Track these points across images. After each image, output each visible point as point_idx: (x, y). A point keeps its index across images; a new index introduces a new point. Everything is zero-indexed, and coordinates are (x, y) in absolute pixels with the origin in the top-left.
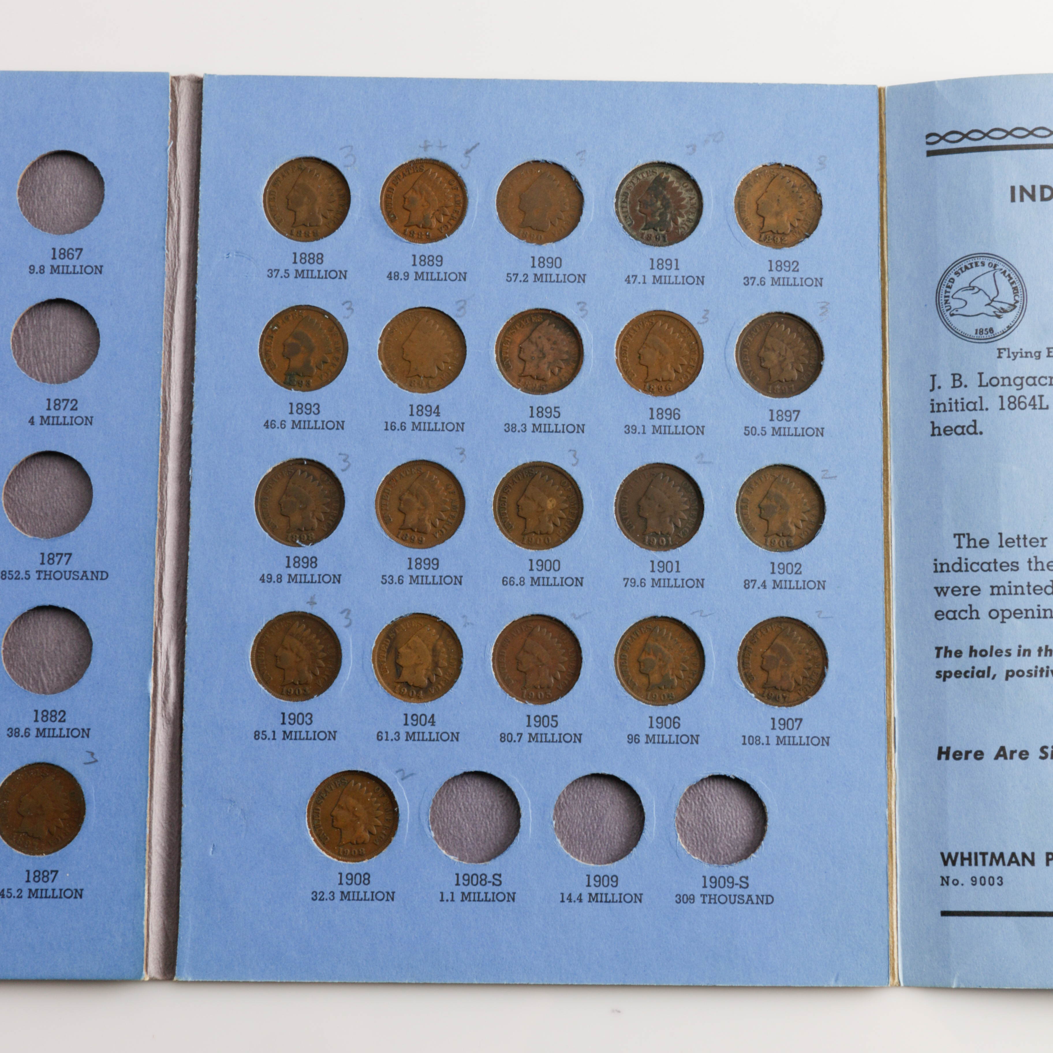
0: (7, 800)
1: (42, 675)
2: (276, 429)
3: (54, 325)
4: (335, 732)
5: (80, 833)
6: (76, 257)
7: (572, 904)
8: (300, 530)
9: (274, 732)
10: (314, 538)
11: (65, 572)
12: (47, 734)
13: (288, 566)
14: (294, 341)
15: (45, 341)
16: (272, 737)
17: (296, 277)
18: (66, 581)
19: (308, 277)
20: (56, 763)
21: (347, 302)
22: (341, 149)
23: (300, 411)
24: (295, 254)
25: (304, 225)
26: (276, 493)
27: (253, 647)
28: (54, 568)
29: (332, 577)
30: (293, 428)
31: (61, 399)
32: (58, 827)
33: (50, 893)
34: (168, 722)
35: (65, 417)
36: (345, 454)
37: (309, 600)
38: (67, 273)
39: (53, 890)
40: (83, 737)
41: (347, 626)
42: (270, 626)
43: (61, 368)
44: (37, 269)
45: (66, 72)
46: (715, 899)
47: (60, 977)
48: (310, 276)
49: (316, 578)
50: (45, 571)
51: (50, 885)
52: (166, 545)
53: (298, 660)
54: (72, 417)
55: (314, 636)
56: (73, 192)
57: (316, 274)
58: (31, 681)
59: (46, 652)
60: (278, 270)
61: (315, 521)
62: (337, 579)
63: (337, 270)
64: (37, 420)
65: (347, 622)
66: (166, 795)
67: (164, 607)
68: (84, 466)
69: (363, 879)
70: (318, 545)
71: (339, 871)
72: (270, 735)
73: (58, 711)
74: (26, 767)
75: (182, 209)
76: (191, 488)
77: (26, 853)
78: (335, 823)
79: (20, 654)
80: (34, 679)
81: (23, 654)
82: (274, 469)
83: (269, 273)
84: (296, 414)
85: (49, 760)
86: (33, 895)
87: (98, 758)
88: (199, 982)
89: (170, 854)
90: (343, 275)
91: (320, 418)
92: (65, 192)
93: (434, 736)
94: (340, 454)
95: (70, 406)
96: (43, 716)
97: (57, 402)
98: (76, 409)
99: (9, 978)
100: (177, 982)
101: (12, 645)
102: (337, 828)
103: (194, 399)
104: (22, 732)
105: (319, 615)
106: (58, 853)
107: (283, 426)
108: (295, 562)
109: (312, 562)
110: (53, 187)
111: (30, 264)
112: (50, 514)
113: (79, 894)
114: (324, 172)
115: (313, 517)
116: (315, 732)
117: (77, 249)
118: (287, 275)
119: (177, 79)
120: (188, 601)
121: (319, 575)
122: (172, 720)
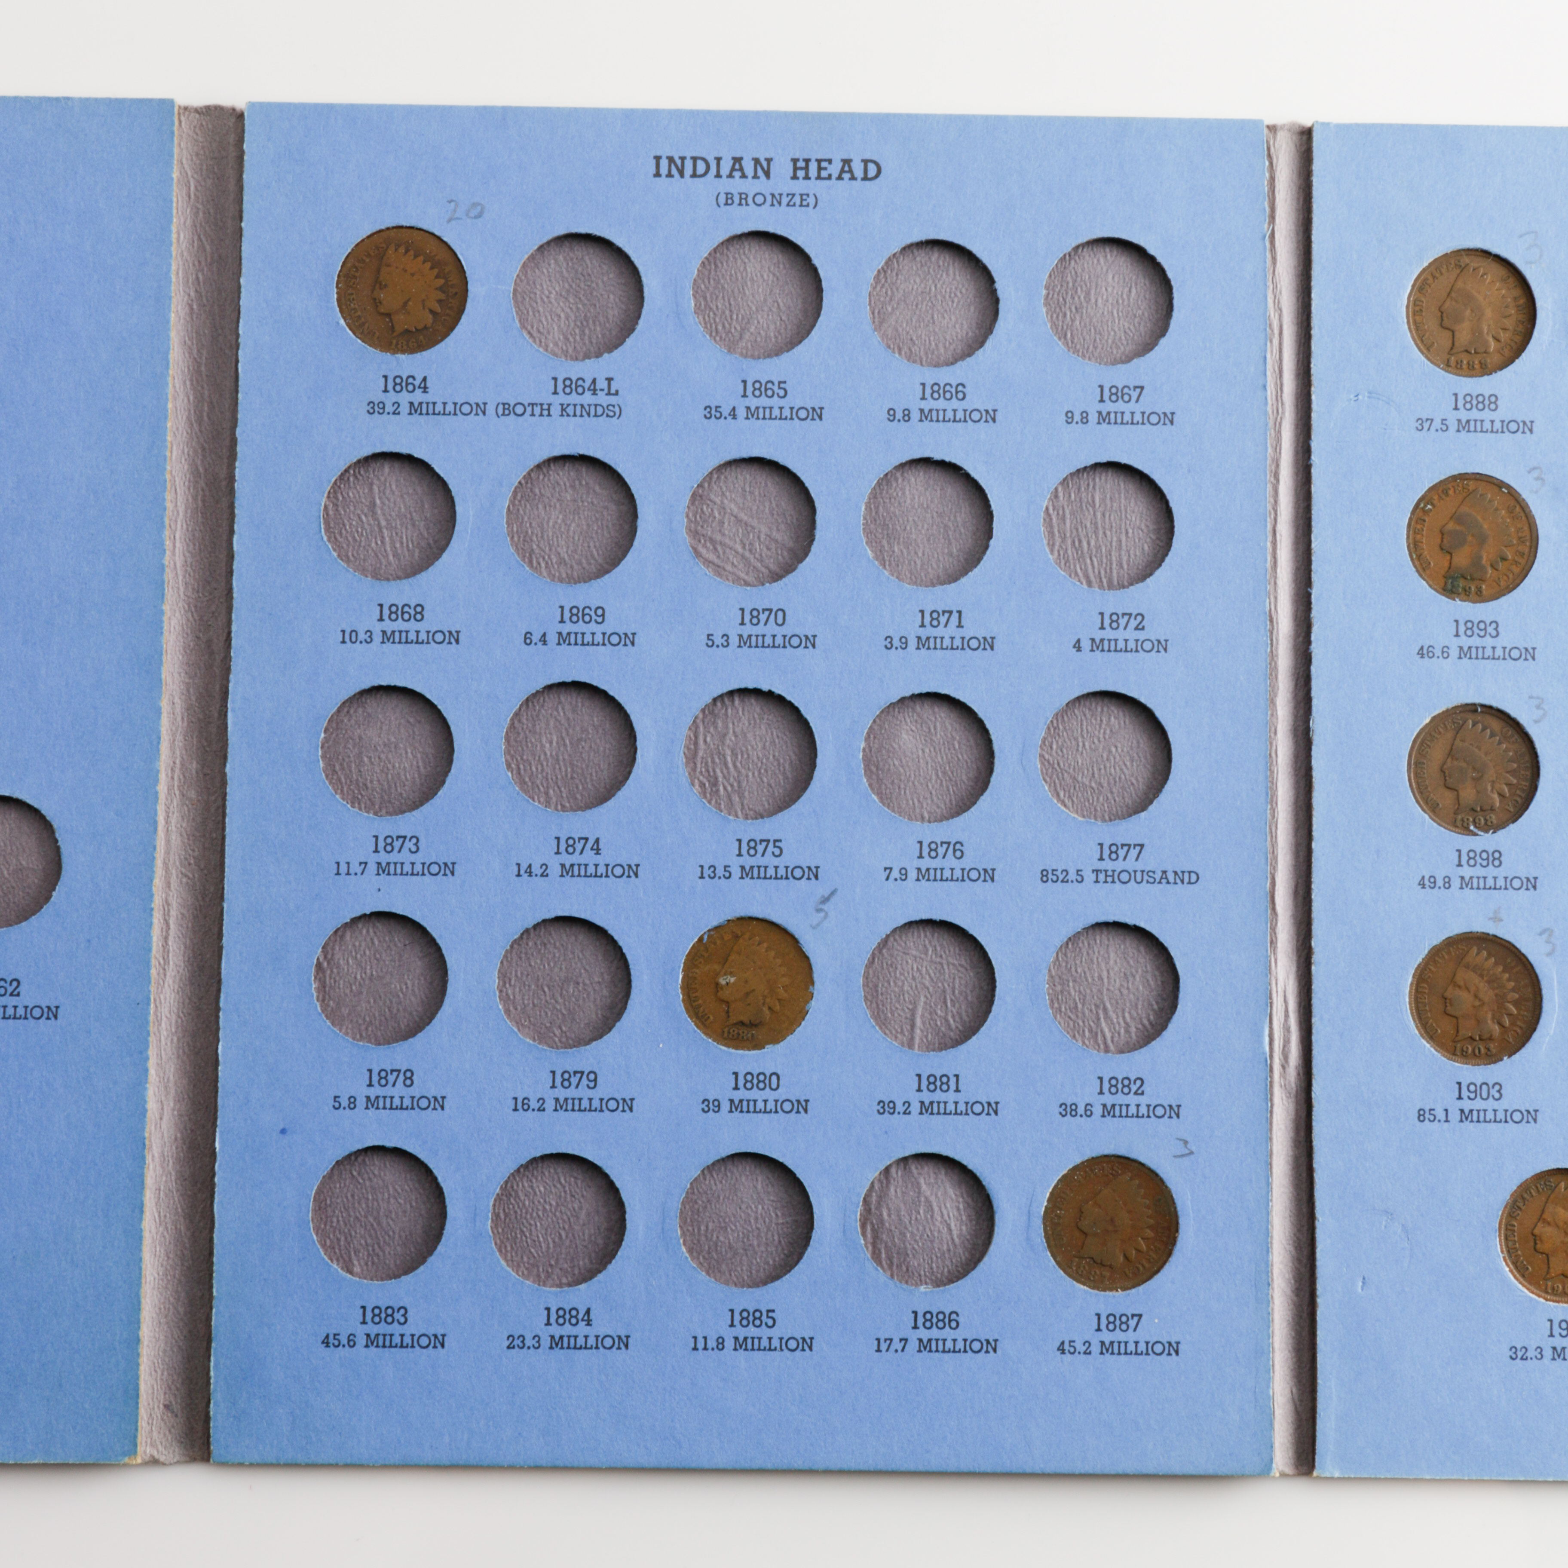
0: (1061, 1209)
1: (1103, 1024)
2: (1435, 659)
3: (1103, 500)
4: (1536, 1111)
5: (1173, 1259)
6: (1134, 398)
8: (1473, 810)
9: (1446, 1110)
10: (1495, 822)
11: (1135, 872)
12: (1117, 1113)
13: (1460, 865)
14: (1458, 528)
15: (1088, 525)
16: (1444, 1118)
17: (1458, 431)
18: (1136, 885)
19: (1475, 431)
20: (1133, 1156)
21: (1534, 468)
22: (1521, 236)
23: (1469, 632)
24: (1456, 395)
25: (1467, 351)
26: (1437, 754)
27: (1411, 984)
28: (1119, 865)
29: (1525, 881)
30: (1460, 658)
31: (1120, 613)
32: (1138, 1251)
33: (1131, 1347)
34: (1291, 1096)
35: (1126, 641)
36: (1538, 698)
37: (1491, 915)
38: (1122, 423)
39: (1136, 1343)
40: (1170, 1117)
41: (1549, 954)
42: (1435, 953)
43: (1114, 566)
44: (1077, 418)
45: (1110, 119)
47: (1151, 1470)
48: (1479, 429)
49: (1501, 883)
50: (1106, 871)
51: (1130, 1336)
52: (1279, 832)
53: (1477, 1003)
54: (1137, 641)
55: (1500, 969)
56: (1123, 300)
57: (1487, 425)
58: (1087, 1033)
59: (1108, 990)
60: (1432, 420)
62: (1532, 884)
63: (1519, 420)
64: (1086, 644)
65: (1548, 948)
66: (1291, 1204)
67: (1279, 924)
68: (1158, 714)
70: (1501, 833)
71: (1548, 1317)
72: (1441, 1115)
73: (1133, 1079)
74: (1087, 1161)
75: (1285, 327)
76: (1314, 748)
77: (1093, 1288)
78: (1539, 1246)
79: (1069, 994)
80: (1091, 1031)
81: (1073, 993)
82: (1434, 719)
83: (1417, 425)
84: (1463, 637)
85: (1122, 1152)
86: (1107, 1350)
87: (1194, 1149)
88: (1349, 1479)
89: (1297, 1289)
90: (1528, 427)
91: (1500, 642)
92: (1110, 300)
94: (1531, 697)
95: (1133, 623)
96: (1112, 1086)
97: (1114, 617)
98: (1143, 628)
99: (1077, 1472)
100: (1319, 1478)
101: (1057, 980)
102: (1542, 1253)
103: (1314, 614)
104: (1081, 1110)
105: (1507, 937)
106: (1141, 1288)
107: (1445, 655)
108: (1470, 858)
109: (1495, 858)
110: (1093, 292)
111: (1066, 410)
112: (1105, 785)
113: (1173, 1348)
114: (1496, 271)
115: (1492, 790)
116: (1506, 1111)
117: (1135, 387)
118: (1444, 428)
119: (1273, 129)
120: (1314, 915)
121: (1506, 878)
122: (1294, 1092)
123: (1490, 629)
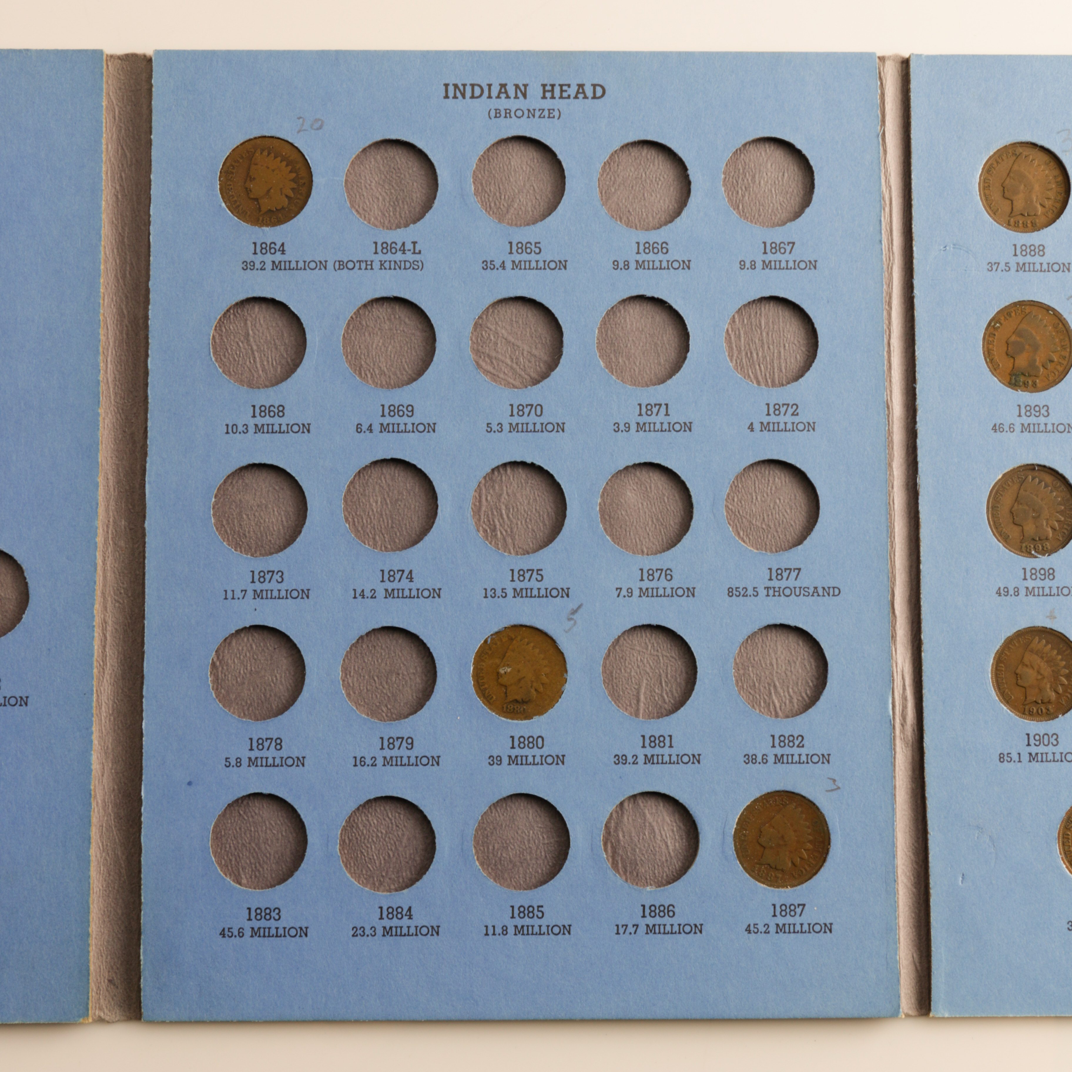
0: (746, 830)
1: (774, 697)
2: (1004, 433)
3: (767, 324)
5: (827, 864)
6: (788, 251)
8: (1034, 539)
9: (1019, 754)
10: (1049, 548)
11: (795, 588)
12: (785, 761)
13: (1025, 579)
14: (1018, 339)
15: (757, 341)
16: (1018, 760)
17: (1017, 271)
18: (796, 598)
19: (1029, 271)
20: (796, 791)
21: (1071, 297)
22: (1058, 133)
23: (1028, 414)
24: (1015, 245)
25: (1022, 214)
26: (1007, 500)
27: (993, 664)
28: (783, 584)
30: (1022, 432)
31: (781, 404)
32: (802, 858)
33: (798, 928)
34: (907, 744)
35: (786, 423)
37: (1048, 614)
38: (780, 269)
39: (802, 925)
40: (823, 763)
42: (1009, 642)
43: (776, 370)
44: (748, 265)
45: (767, 53)
47: (813, 1015)
48: (1032, 269)
49: (1054, 591)
50: (774, 588)
51: (797, 920)
52: (896, 558)
53: (1040, 677)
54: (793, 423)
56: (779, 182)
57: (1038, 267)
58: (762, 704)
59: (777, 672)
61: (1049, 530)
63: (1060, 263)
64: (757, 426)
66: (908, 822)
67: (898, 624)
68: (809, 475)
70: (1054, 556)
72: (1016, 757)
73: (796, 736)
74: (764, 795)
75: (894, 199)
76: (920, 497)
77: (770, 886)
79: (749, 676)
80: (765, 702)
81: (752, 675)
82: (1004, 475)
83: (988, 267)
84: (1024, 417)
85: (789, 788)
86: (781, 930)
87: (840, 785)
88: (956, 1018)
90: (1067, 267)
91: (1050, 420)
92: (770, 182)
95: (790, 411)
96: (781, 741)
97: (777, 407)
98: (797, 414)
99: (761, 1017)
100: (934, 1018)
101: (740, 666)
103: (918, 402)
104: (759, 759)
105: (1060, 630)
106: (804, 885)
107: (1012, 430)
108: (1032, 574)
109: (1050, 573)
110: (757, 176)
111: (740, 259)
112: (772, 526)
113: (828, 928)
114: (1042, 157)
116: (1061, 753)
117: (789, 243)
118: (1007, 269)
119: (882, 59)
120: (923, 616)
121: (1058, 588)
122: (910, 743)
123: (1043, 411)
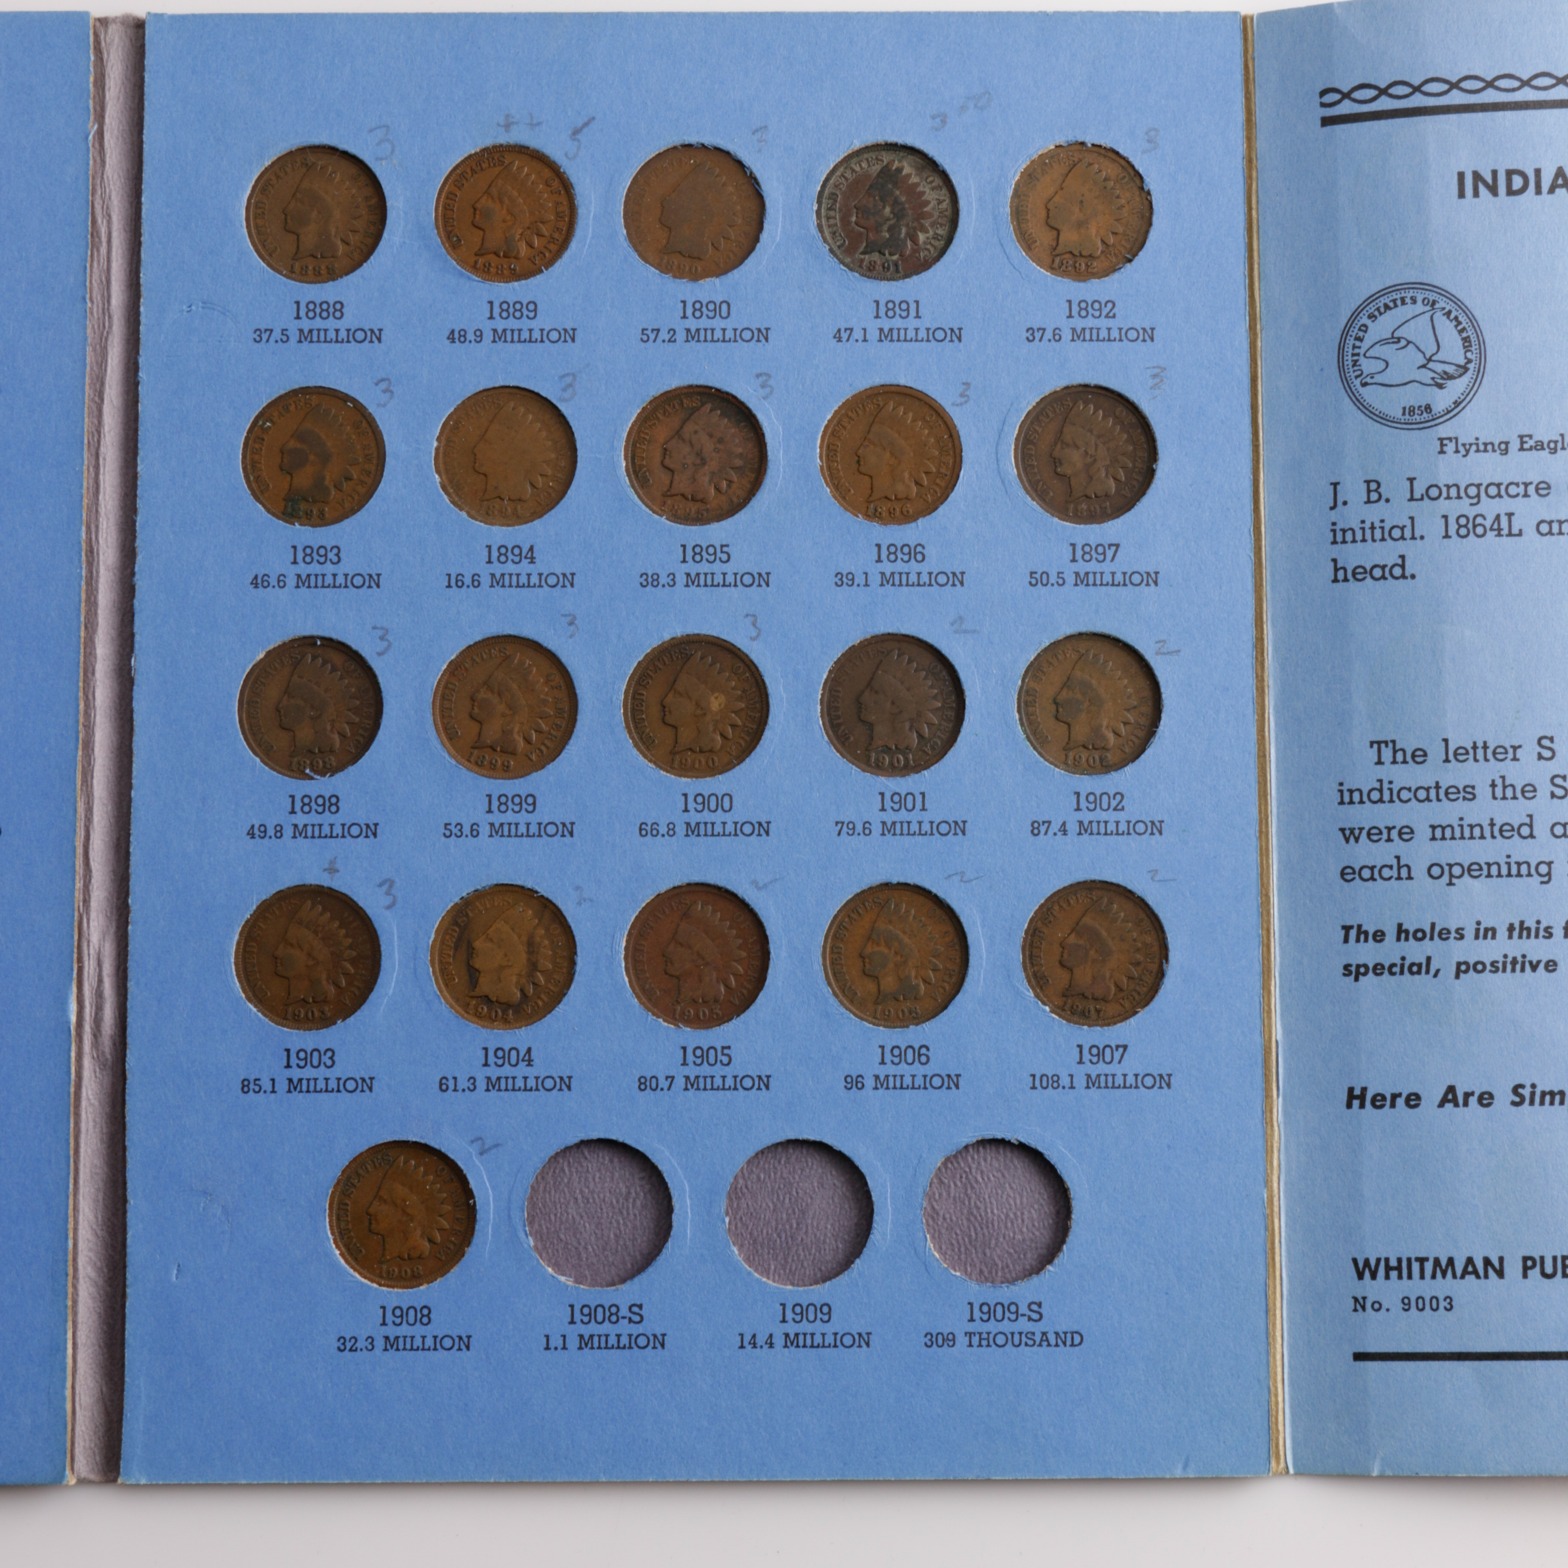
2: (270, 589)
4: (372, 1079)
7: (758, 1350)
8: (311, 752)
9: (273, 1080)
10: (334, 764)
13: (293, 812)
14: (299, 446)
16: (270, 1089)
17: (300, 341)
19: (318, 341)
21: (383, 380)
22: (371, 131)
23: (308, 559)
24: (298, 303)
25: (312, 256)
27: (238, 943)
29: (364, 828)
30: (298, 587)
34: (103, 1066)
36: (382, 628)
37: (327, 866)
41: (389, 907)
42: (265, 909)
46: (988, 1339)
48: (322, 339)
49: (338, 830)
52: (95, 781)
53: (311, 963)
55: (336, 924)
57: (331, 335)
60: (271, 331)
61: (336, 737)
62: (372, 830)
63: (366, 328)
65: (388, 900)
66: (101, 1185)
67: (93, 881)
69: (419, 1316)
70: (340, 776)
71: (381, 1304)
72: (267, 1086)
75: (115, 234)
76: (135, 687)
78: (373, 1226)
82: (269, 653)
83: (255, 336)
84: (302, 565)
88: (157, 1485)
89: (110, 1278)
90: (376, 336)
91: (341, 569)
93: (531, 1083)
94: (374, 628)
100: (124, 1486)
102: (377, 1234)
103: (138, 543)
105: (343, 890)
107: (282, 584)
108: (304, 804)
109: (332, 803)
114: (345, 170)
115: (332, 730)
116: (339, 1079)
118: (285, 338)
119: (104, 22)
120: (132, 870)
121: (343, 825)
122: (110, 1063)
123: (331, 555)
